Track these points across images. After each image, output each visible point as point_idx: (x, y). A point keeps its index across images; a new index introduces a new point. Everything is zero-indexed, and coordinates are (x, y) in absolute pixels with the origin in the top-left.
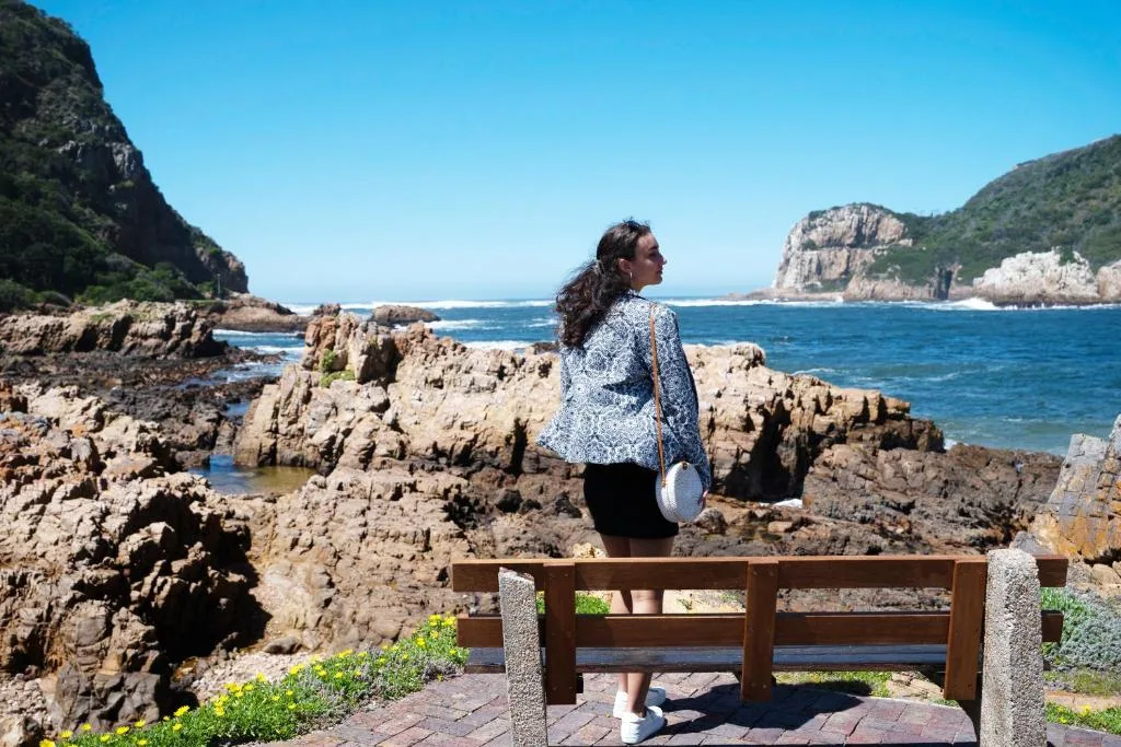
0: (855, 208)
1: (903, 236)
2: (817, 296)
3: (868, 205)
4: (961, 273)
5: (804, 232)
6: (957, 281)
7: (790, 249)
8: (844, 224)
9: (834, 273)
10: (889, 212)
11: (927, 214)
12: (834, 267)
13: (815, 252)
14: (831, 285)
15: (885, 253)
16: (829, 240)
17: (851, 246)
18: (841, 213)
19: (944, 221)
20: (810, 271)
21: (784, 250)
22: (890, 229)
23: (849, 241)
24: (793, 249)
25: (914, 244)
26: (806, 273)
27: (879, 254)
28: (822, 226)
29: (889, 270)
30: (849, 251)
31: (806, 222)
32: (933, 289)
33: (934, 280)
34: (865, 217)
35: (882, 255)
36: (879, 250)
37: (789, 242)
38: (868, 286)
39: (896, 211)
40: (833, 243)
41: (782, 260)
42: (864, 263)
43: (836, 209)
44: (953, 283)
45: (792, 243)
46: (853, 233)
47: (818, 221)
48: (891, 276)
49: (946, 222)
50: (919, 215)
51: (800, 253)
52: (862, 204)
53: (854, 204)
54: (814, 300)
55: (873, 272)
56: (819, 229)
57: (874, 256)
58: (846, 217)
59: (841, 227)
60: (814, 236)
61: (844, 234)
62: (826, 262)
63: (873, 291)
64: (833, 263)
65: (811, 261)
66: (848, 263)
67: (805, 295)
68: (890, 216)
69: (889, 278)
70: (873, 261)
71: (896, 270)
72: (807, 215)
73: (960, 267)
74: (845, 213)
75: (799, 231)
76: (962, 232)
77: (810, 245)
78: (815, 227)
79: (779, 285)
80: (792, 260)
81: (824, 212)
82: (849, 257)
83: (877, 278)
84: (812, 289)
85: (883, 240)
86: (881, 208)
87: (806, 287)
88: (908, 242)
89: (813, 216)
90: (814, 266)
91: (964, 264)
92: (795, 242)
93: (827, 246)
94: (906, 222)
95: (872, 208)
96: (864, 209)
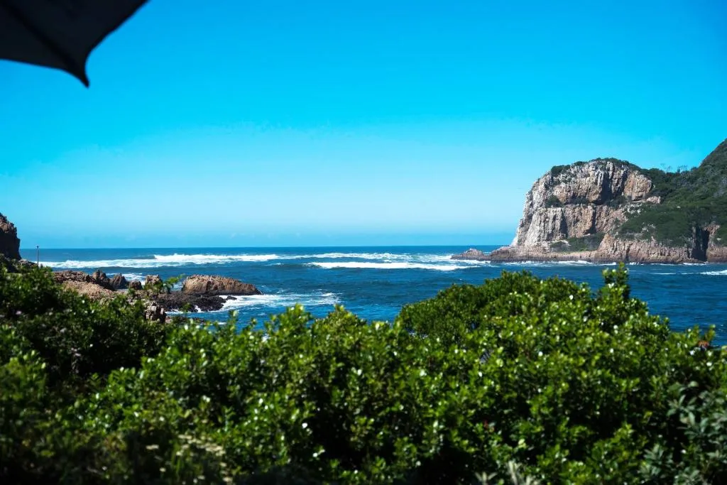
0: (599, 163)
1: (651, 194)
2: (566, 255)
3: (613, 160)
4: (719, 233)
5: (547, 187)
6: (716, 242)
7: (532, 205)
8: (589, 181)
9: (580, 230)
10: (635, 168)
11: (674, 171)
12: (579, 224)
13: (560, 209)
14: (578, 244)
15: (639, 211)
16: (574, 196)
17: (596, 203)
18: (585, 168)
19: (692, 177)
20: (554, 229)
21: (525, 206)
22: (636, 186)
23: (594, 198)
24: (535, 206)
25: (662, 201)
26: (550, 231)
27: (632, 212)
28: (565, 182)
29: (644, 229)
30: (594, 208)
31: (549, 177)
32: (690, 250)
33: (692, 241)
34: (611, 173)
35: (636, 214)
36: (632, 209)
37: (531, 199)
38: (623, 246)
39: (642, 167)
40: (577, 199)
41: (523, 217)
42: (617, 222)
43: (580, 164)
44: (711, 243)
45: (534, 199)
46: (598, 189)
47: (561, 177)
48: (647, 236)
49: (696, 178)
50: (665, 171)
51: (542, 210)
52: (607, 160)
53: (599, 159)
54: (563, 259)
55: (626, 231)
56: (563, 185)
57: (627, 214)
58: (591, 173)
59: (586, 183)
60: (558, 192)
61: (589, 190)
62: (571, 219)
63: (628, 250)
64: (578, 221)
65: (555, 218)
66: (593, 220)
67: (552, 254)
68: (636, 172)
69: (644, 237)
70: (626, 220)
71: (651, 230)
72: (549, 169)
73: (718, 227)
74: (590, 169)
75: (542, 187)
76: (715, 190)
77: (552, 202)
78: (559, 183)
79: (520, 242)
80: (534, 217)
81: (568, 167)
82: (594, 214)
83: (631, 238)
84: (559, 246)
85: (630, 197)
86: (627, 164)
87: (553, 246)
88: (656, 199)
89: (556, 171)
90: (558, 223)
91: (722, 224)
92: (537, 198)
93: (571, 203)
94: (652, 179)
95: (618, 164)
96: (610, 165)
